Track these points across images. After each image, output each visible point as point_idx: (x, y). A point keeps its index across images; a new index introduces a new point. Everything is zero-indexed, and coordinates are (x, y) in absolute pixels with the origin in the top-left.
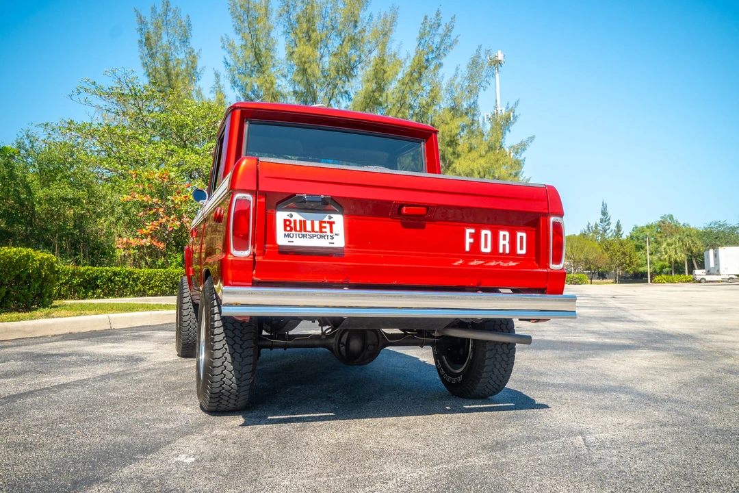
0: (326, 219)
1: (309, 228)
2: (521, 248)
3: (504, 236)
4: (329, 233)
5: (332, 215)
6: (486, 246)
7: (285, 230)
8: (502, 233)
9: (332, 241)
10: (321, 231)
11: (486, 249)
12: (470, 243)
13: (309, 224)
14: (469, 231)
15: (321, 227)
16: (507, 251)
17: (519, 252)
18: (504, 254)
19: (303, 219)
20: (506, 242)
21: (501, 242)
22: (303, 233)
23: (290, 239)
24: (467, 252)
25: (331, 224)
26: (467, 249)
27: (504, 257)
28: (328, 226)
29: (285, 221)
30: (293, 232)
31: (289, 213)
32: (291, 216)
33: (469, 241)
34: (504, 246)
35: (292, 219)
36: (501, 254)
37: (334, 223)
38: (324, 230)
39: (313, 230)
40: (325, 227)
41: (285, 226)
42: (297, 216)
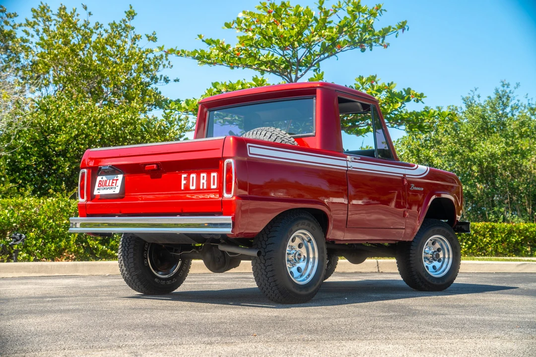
0: (115, 178)
1: (107, 185)
2: (214, 184)
3: (203, 176)
4: (114, 186)
5: (118, 176)
6: (193, 185)
7: (99, 186)
8: (202, 175)
9: (114, 190)
10: (112, 185)
11: (192, 187)
12: (184, 184)
13: (108, 181)
14: (184, 176)
15: (113, 183)
16: (205, 187)
17: (213, 187)
18: (203, 189)
19: (106, 179)
20: (205, 181)
21: (202, 181)
22: (105, 187)
23: (99, 191)
24: (183, 190)
25: (117, 180)
26: (182, 188)
27: (203, 192)
28: (115, 181)
29: (100, 181)
30: (101, 187)
31: (101, 177)
32: (102, 178)
33: (183, 182)
34: (203, 183)
35: (102, 180)
36: (201, 190)
37: (118, 180)
38: (113, 184)
39: (109, 185)
40: (114, 183)
41: (99, 184)
42: (105, 178)
